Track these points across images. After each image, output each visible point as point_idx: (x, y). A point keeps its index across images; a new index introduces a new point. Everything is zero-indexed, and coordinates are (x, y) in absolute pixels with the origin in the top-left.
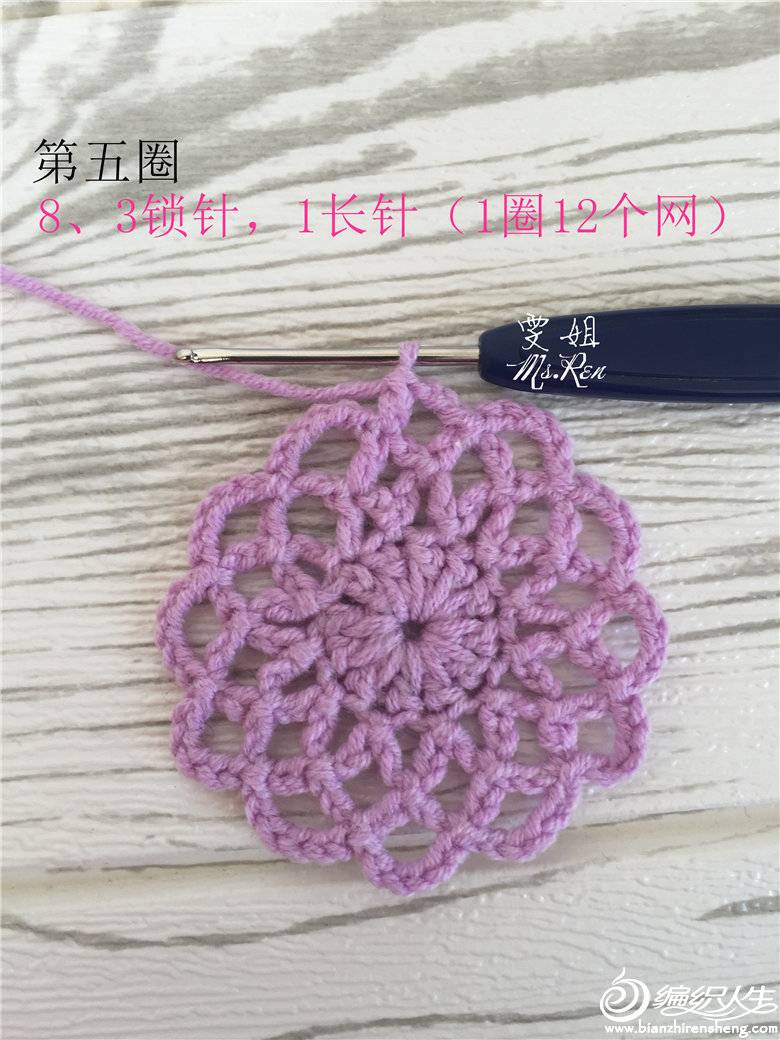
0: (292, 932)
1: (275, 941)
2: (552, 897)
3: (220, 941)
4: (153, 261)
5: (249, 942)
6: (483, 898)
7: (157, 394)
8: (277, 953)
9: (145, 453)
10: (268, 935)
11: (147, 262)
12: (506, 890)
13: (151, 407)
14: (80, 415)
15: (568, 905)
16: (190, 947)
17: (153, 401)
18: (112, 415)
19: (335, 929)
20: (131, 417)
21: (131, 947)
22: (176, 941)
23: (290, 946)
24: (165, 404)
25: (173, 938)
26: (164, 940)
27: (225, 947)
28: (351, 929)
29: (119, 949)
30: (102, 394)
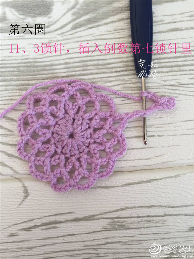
4: (95, 36)
7: (95, 66)
9: (92, 80)
11: (93, 36)
13: (93, 69)
14: (78, 71)
17: (94, 68)
18: (85, 71)
20: (89, 72)
24: (97, 69)
30: (83, 66)
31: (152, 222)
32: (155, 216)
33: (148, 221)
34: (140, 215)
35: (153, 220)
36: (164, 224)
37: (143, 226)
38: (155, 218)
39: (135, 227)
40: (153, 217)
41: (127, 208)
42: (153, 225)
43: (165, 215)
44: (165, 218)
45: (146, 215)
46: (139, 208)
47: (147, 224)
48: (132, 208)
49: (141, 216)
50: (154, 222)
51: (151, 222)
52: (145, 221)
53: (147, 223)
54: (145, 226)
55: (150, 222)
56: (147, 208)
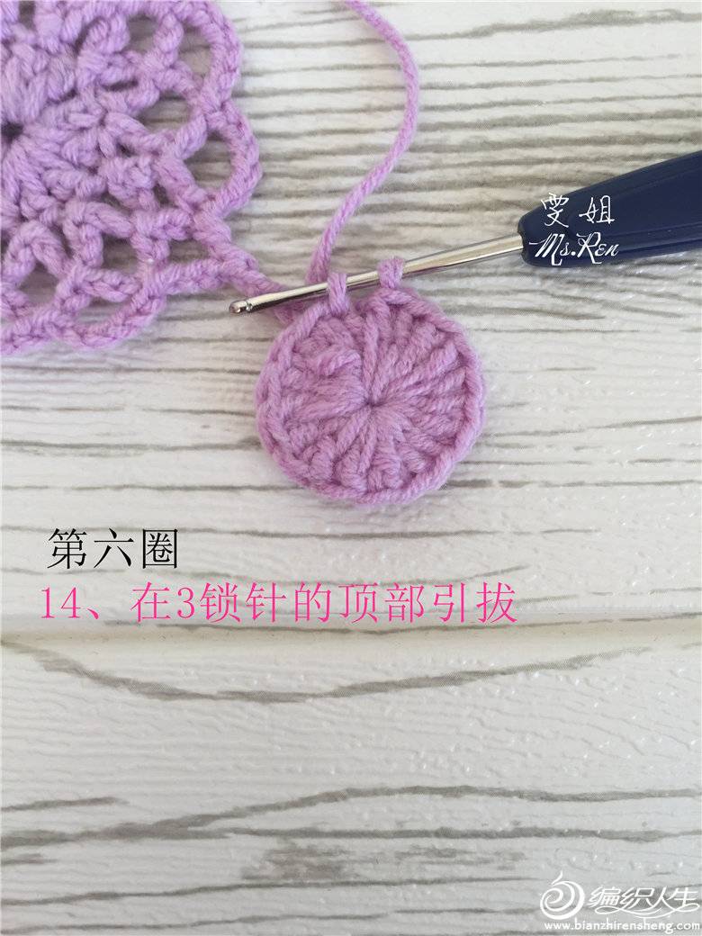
0: (335, 695)
1: (318, 702)
2: (586, 680)
3: (266, 698)
5: (294, 701)
6: (521, 676)
8: (319, 714)
10: (314, 696)
12: (543, 670)
15: (602, 690)
16: (237, 702)
19: (377, 695)
21: (183, 698)
22: (225, 695)
23: (331, 707)
25: (222, 693)
26: (214, 693)
27: (271, 704)
28: (392, 696)
29: (170, 700)
31: (458, 857)
32: (475, 835)
33: (439, 853)
34: (408, 827)
35: (465, 852)
36: (512, 868)
37: (416, 877)
38: (471, 844)
39: (383, 876)
40: (465, 835)
41: (354, 793)
42: (464, 871)
43: (519, 833)
44: (518, 844)
45: (435, 826)
46: (406, 796)
47: (436, 868)
48: (375, 792)
49: (410, 831)
50: (468, 858)
51: (453, 860)
52: (426, 854)
53: (439, 863)
54: (428, 877)
55: (447, 859)
56: (439, 797)
